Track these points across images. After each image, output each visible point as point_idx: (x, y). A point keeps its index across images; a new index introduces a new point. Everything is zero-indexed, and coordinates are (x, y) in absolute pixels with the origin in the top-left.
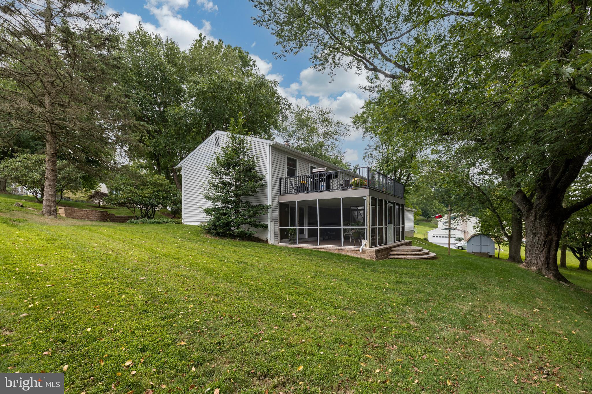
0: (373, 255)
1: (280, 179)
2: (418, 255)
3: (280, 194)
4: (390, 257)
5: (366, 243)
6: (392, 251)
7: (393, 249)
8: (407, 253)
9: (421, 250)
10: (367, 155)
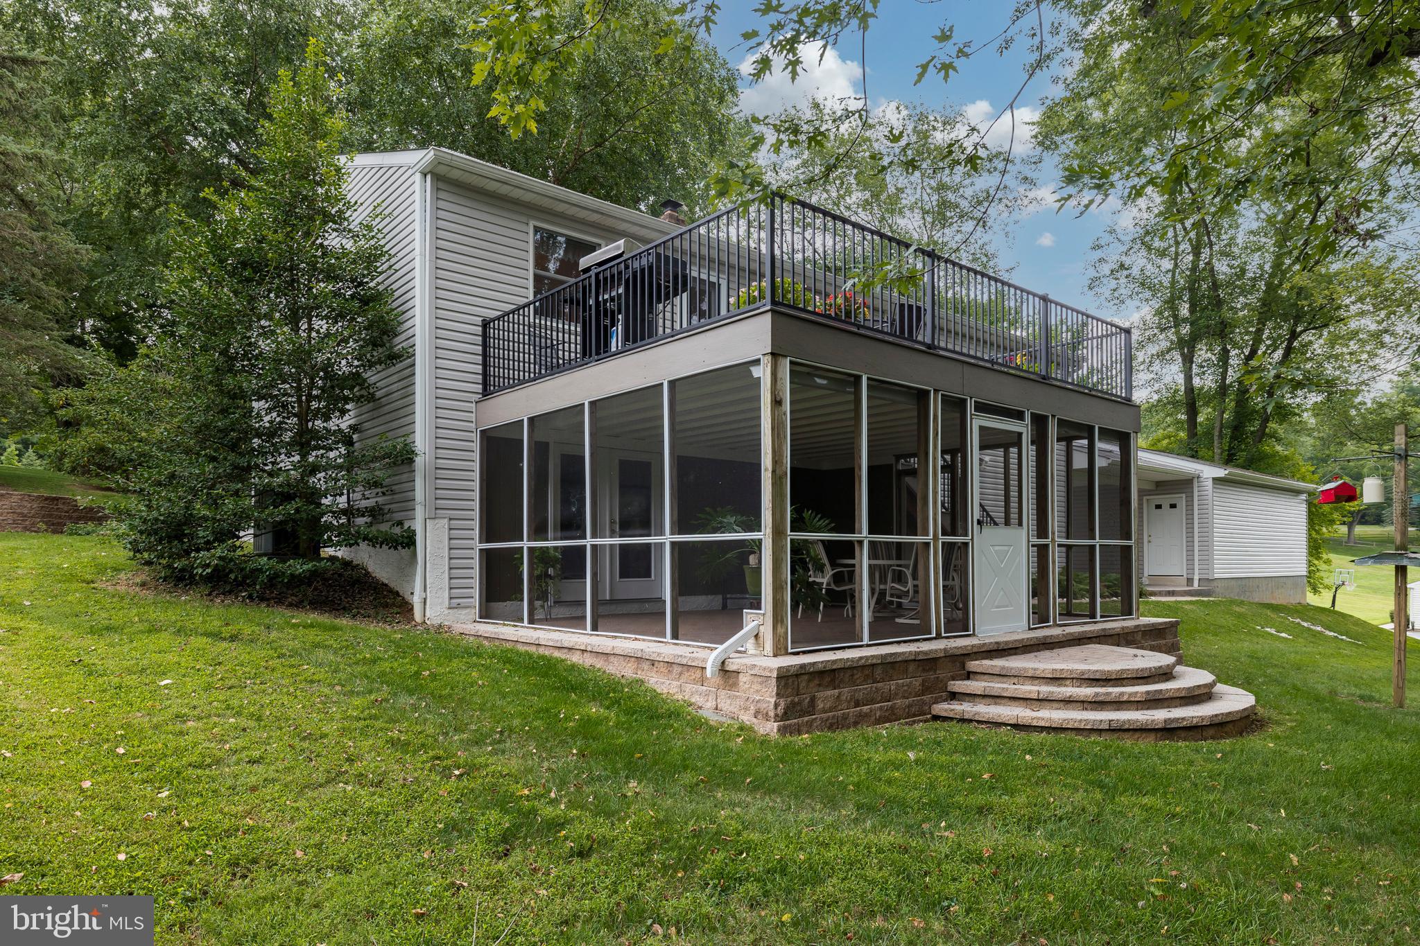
0: (768, 696)
1: (486, 324)
2: (1118, 704)
3: (486, 392)
4: (942, 708)
5: (757, 621)
6: (969, 676)
7: (974, 665)
8: (1045, 689)
9: (1165, 674)
10: (1106, 269)
